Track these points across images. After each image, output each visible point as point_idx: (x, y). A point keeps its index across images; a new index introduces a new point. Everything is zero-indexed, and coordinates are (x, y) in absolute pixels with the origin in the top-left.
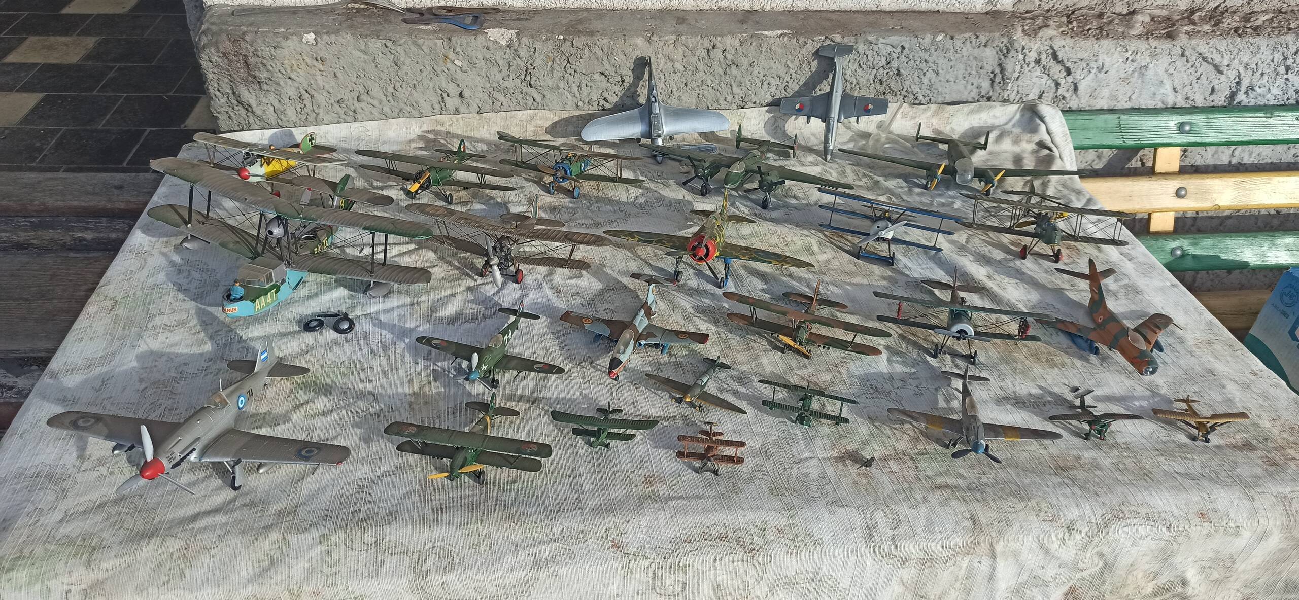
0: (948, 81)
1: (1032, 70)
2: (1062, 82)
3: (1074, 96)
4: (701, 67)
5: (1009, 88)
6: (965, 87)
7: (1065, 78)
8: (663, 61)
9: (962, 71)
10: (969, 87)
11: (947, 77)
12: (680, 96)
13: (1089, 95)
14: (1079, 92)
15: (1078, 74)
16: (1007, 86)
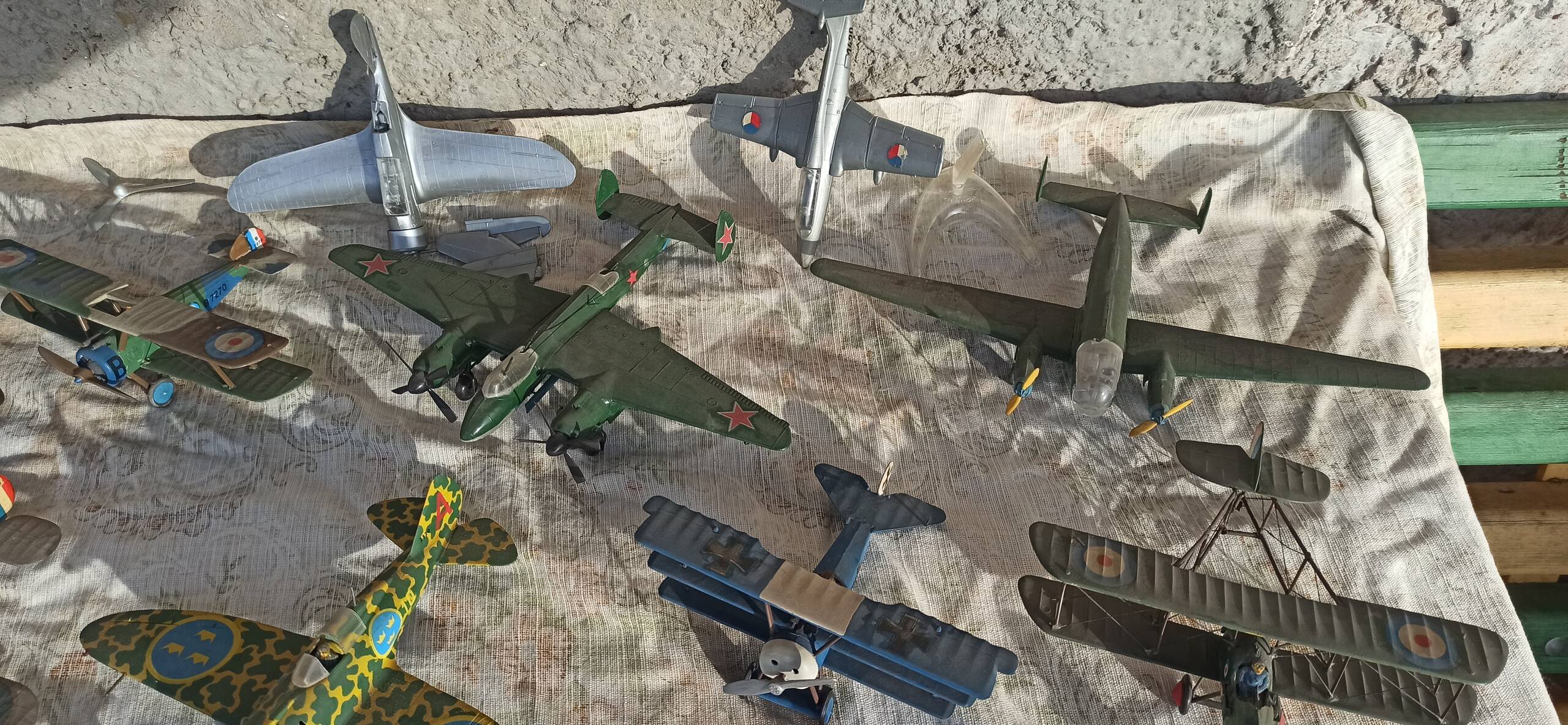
0: (1131, 44)
1: (1356, 17)
2: (1432, 41)
3: (1460, 68)
4: (503, 26)
5: (1291, 54)
6: (1179, 54)
7: (1441, 30)
8: (402, 19)
9: (1170, 21)
10: (1189, 53)
11: (1130, 37)
12: (472, 87)
13: (1499, 65)
14: (1473, 60)
15: (1475, 23)
16: (1285, 53)
